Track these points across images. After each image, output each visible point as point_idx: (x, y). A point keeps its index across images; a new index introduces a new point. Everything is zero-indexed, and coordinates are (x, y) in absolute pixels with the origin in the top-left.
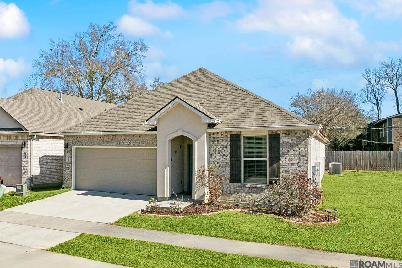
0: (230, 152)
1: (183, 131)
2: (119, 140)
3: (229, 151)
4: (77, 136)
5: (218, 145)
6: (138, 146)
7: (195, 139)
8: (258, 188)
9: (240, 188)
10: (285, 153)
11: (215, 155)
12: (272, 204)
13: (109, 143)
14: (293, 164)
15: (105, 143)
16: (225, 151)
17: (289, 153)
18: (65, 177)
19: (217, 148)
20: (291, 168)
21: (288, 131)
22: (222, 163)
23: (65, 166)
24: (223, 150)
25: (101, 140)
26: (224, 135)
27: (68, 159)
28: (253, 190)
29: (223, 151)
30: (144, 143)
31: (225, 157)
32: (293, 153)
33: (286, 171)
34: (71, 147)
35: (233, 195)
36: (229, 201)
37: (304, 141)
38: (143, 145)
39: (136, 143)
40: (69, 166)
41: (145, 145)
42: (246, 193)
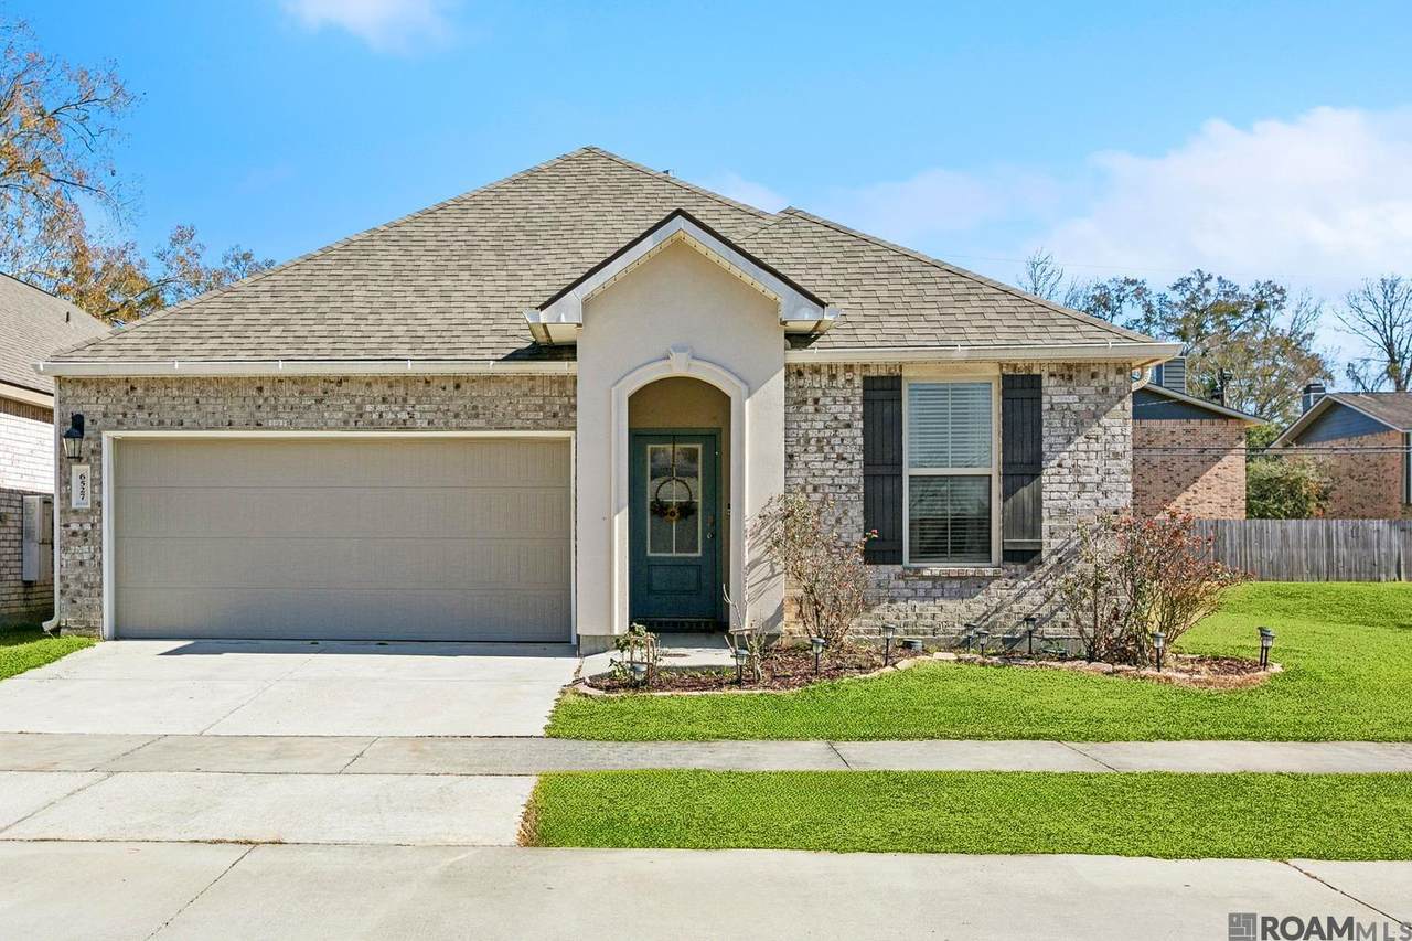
0: (864, 445)
1: (693, 358)
2: (358, 400)
3: (860, 441)
4: (130, 384)
5: (818, 417)
6: (451, 429)
7: (744, 388)
8: (966, 578)
9: (902, 583)
10: (1059, 448)
11: (804, 457)
12: (1018, 635)
13: (310, 415)
14: (1084, 485)
15: (284, 415)
16: (842, 440)
17: (1072, 447)
18: (62, 577)
19: (812, 428)
20: (1077, 501)
21: (1069, 367)
22: (833, 489)
23: (67, 526)
24: (835, 436)
25: (266, 400)
26: (841, 380)
27: (83, 493)
28: (947, 586)
29: (838, 441)
30: (477, 416)
31: (842, 465)
32: (1082, 447)
33: (1063, 512)
34: (100, 433)
35: (875, 611)
36: (858, 633)
37: (1118, 401)
38: (474, 423)
39: (440, 415)
40: (87, 527)
41: (482, 423)
42: (923, 599)
